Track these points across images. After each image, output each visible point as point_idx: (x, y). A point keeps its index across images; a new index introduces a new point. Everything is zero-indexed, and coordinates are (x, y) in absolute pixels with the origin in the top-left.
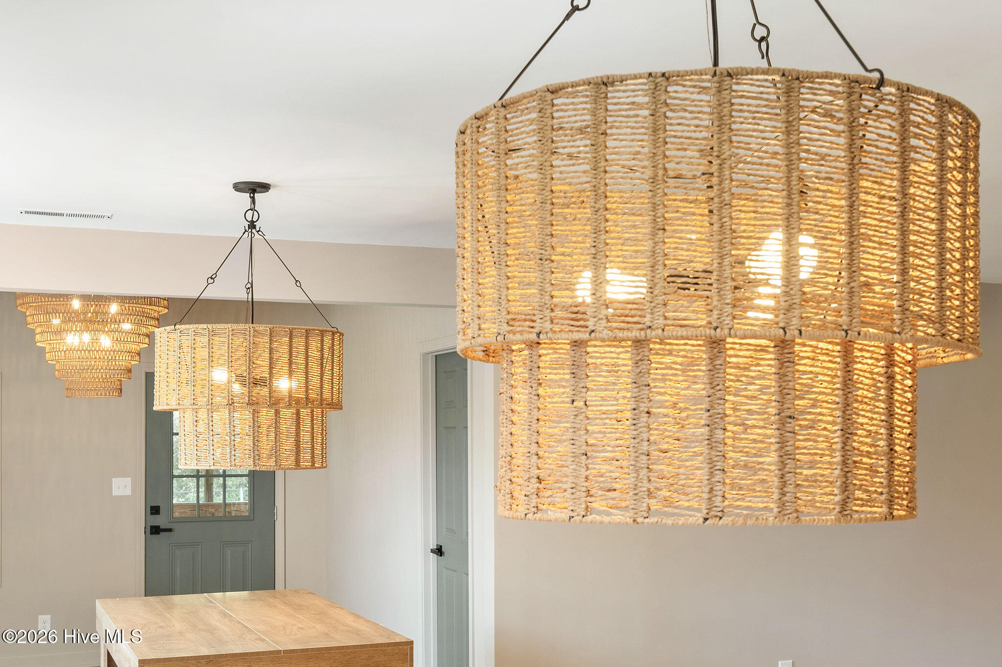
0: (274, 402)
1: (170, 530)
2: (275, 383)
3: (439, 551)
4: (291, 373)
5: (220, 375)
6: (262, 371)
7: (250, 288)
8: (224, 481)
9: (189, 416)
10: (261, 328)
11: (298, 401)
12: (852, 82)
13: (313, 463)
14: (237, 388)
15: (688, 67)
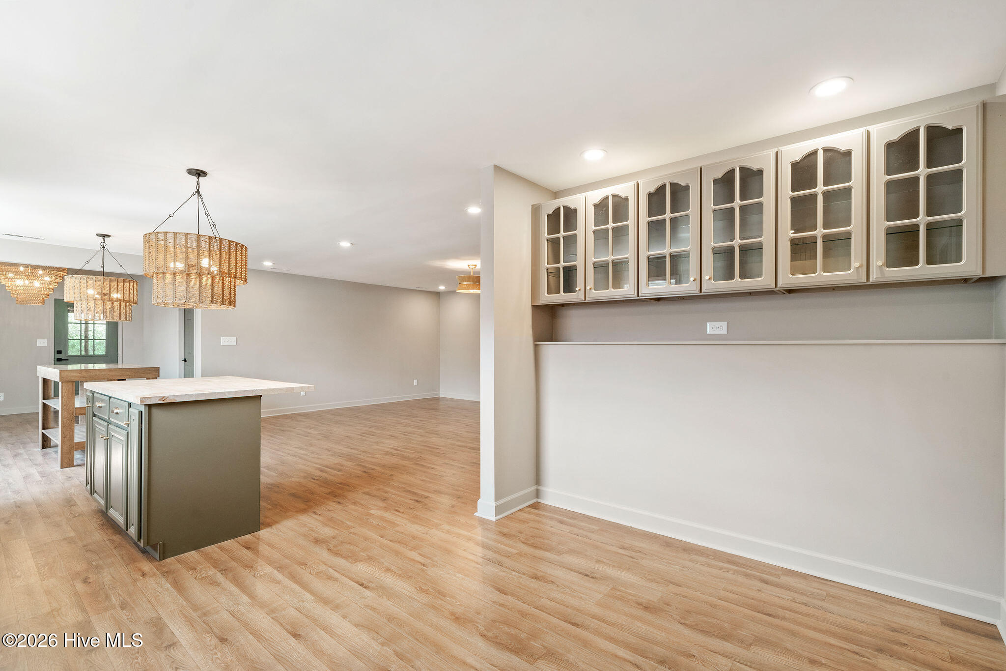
0: (112, 301)
1: (67, 360)
2: (112, 295)
3: (185, 360)
4: (117, 291)
5: (91, 292)
6: (106, 291)
7: (103, 266)
8: (94, 342)
9: (79, 303)
10: (106, 278)
11: (120, 300)
12: (210, 238)
13: (126, 319)
14: (98, 296)
15: (179, 232)
